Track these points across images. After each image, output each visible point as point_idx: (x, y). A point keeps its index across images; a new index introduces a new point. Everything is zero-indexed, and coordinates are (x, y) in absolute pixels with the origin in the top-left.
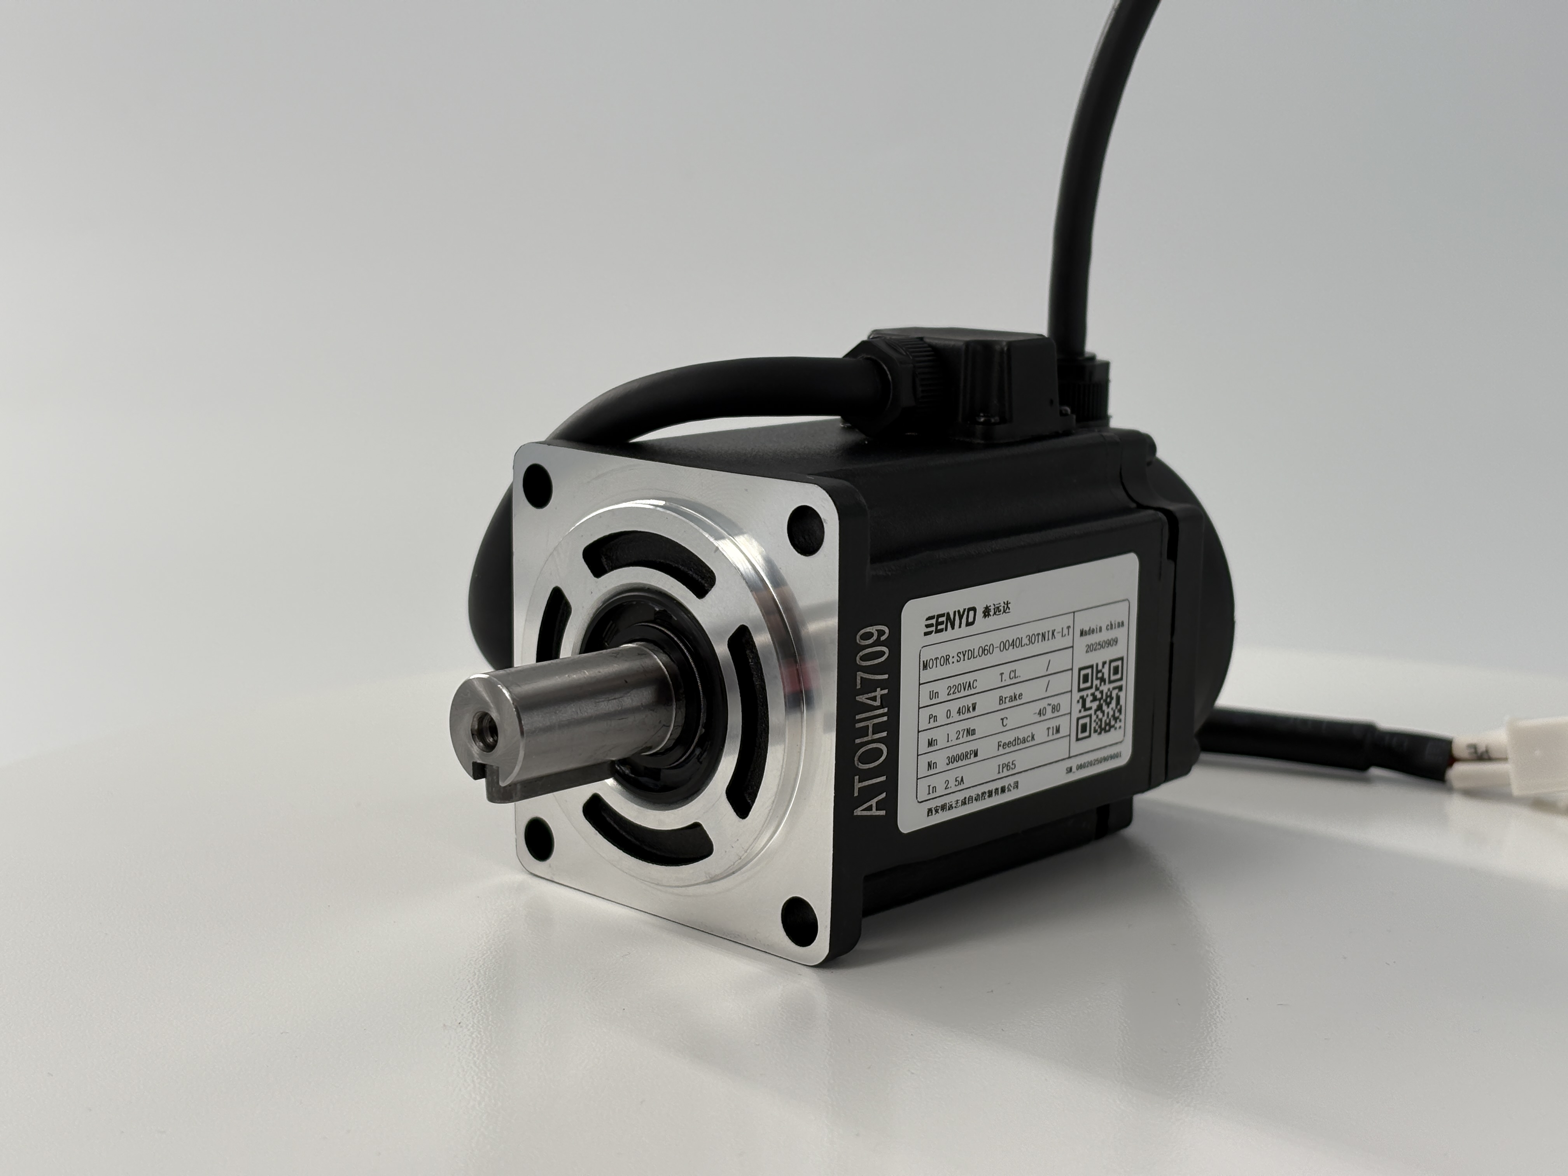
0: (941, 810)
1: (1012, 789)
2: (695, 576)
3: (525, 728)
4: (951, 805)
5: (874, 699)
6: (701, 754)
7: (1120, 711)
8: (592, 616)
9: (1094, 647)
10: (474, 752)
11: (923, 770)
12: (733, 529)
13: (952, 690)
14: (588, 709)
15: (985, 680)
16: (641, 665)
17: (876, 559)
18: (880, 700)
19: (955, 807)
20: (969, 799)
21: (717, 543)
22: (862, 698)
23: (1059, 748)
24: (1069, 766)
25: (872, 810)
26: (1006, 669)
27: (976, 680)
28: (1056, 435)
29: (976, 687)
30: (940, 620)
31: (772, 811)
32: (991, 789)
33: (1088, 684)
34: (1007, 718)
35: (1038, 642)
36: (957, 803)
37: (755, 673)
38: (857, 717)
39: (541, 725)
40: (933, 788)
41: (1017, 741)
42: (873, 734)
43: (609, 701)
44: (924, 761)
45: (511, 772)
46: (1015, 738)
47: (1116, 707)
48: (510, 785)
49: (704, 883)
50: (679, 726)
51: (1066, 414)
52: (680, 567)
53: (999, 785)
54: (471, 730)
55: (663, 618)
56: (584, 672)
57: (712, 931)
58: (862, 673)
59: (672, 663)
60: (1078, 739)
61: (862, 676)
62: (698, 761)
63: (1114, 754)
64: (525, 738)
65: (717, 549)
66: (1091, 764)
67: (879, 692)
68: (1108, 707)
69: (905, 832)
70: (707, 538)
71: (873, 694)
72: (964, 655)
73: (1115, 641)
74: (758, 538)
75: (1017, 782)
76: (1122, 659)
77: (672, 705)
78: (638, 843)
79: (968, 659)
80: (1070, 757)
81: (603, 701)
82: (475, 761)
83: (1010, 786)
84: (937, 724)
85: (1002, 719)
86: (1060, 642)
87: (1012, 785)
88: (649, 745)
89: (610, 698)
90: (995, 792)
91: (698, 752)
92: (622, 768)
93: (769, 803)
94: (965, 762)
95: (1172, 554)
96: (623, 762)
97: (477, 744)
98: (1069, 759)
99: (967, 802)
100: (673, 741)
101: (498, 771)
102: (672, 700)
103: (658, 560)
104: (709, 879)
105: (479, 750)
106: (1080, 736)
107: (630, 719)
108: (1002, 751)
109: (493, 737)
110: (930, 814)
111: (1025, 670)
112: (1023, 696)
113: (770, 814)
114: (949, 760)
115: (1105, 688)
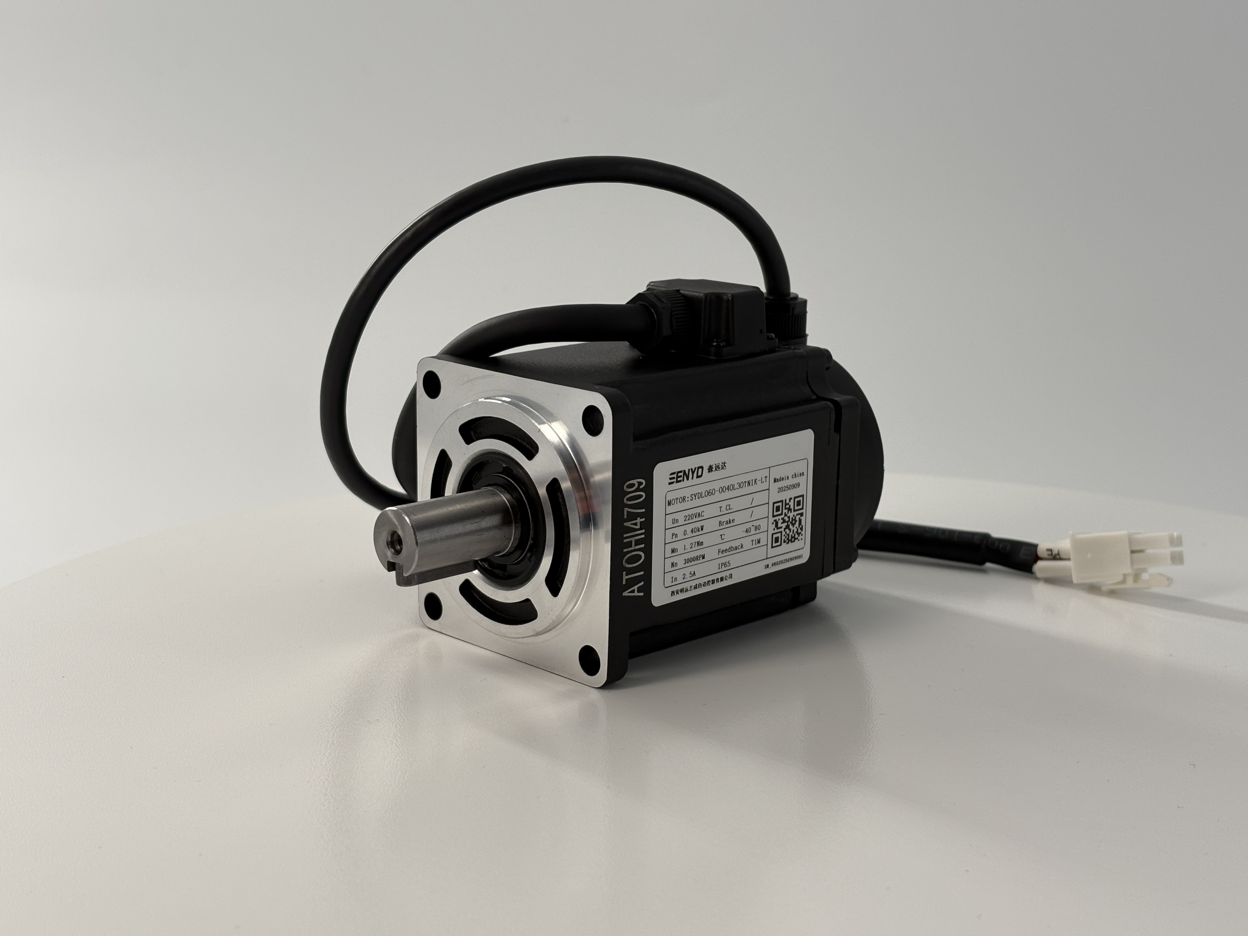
0: (680, 592)
1: (728, 579)
2: (527, 446)
3: (419, 541)
4: (687, 589)
5: (636, 524)
6: (531, 556)
7: (802, 529)
8: (464, 468)
9: (784, 489)
10: (388, 555)
11: (668, 568)
12: (550, 417)
13: (688, 518)
14: (458, 528)
15: (709, 511)
16: (493, 501)
17: (637, 438)
18: (639, 525)
19: (690, 590)
20: (699, 585)
21: (539, 427)
22: (627, 524)
23: (761, 553)
24: (767, 564)
25: (634, 592)
26: (723, 504)
27: (704, 511)
28: (764, 353)
29: (703, 516)
30: (679, 474)
31: (572, 593)
32: (714, 579)
33: (780, 512)
34: (724, 535)
35: (745, 487)
36: (691, 588)
37: (563, 507)
38: (625, 536)
39: (428, 539)
40: (675, 579)
41: (731, 549)
42: (636, 545)
43: (472, 523)
44: (669, 562)
45: (410, 568)
46: (730, 547)
47: (799, 526)
48: (410, 576)
49: (532, 636)
50: (517, 539)
51: (772, 339)
52: (518, 440)
53: (719, 576)
54: (387, 542)
55: (508, 471)
56: (457, 506)
57: (538, 665)
58: (628, 509)
59: (513, 499)
60: (772, 547)
61: (628, 510)
62: (529, 560)
63: (798, 556)
64: (419, 547)
65: (540, 430)
66: (781, 562)
67: (639, 520)
68: (793, 527)
69: (656, 606)
70: (533, 423)
71: (635, 522)
72: (695, 496)
73: (798, 485)
74: (565, 423)
75: (732, 574)
76: (803, 496)
77: (512, 526)
78: (493, 610)
79: (698, 498)
80: (767, 558)
81: (468, 524)
82: (389, 560)
83: (726, 577)
84: (677, 539)
85: (721, 535)
86: (759, 486)
87: (728, 576)
88: (498, 550)
89: (473, 522)
90: (717, 581)
91: (529, 555)
92: (483, 563)
93: (570, 588)
94: (696, 562)
95: (838, 428)
96: (483, 560)
97: (390, 550)
98: (767, 560)
99: (698, 587)
100: (514, 548)
101: (403, 567)
102: (512, 522)
103: (505, 435)
104: (535, 633)
105: (391, 554)
106: (774, 545)
107: (486, 535)
108: (721, 555)
109: (400, 546)
110: (673, 595)
111: (736, 504)
112: (735, 521)
113: (571, 595)
114: (685, 561)
115: (791, 515)
